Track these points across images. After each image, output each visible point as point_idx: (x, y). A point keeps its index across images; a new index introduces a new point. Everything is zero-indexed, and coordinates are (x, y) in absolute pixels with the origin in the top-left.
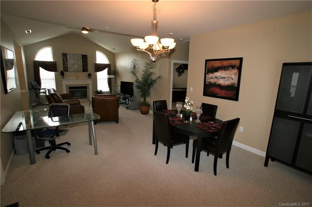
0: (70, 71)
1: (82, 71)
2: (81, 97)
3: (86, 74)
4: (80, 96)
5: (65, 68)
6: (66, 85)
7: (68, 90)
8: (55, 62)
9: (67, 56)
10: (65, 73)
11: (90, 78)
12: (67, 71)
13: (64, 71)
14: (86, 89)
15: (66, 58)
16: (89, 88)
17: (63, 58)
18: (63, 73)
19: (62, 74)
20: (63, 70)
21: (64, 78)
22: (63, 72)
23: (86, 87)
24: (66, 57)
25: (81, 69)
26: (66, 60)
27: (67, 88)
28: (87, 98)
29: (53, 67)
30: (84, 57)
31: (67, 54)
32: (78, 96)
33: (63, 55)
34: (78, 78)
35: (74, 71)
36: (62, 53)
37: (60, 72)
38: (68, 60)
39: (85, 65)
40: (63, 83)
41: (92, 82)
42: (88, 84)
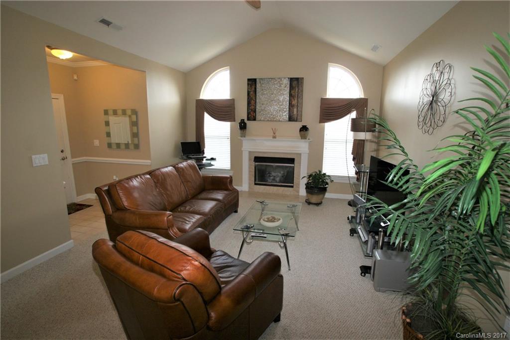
0: (261, 120)
1: (287, 119)
2: (280, 182)
4: (278, 179)
5: (250, 113)
6: (250, 152)
7: (253, 164)
8: (233, 100)
9: (256, 86)
10: (249, 124)
11: (303, 137)
12: (255, 119)
13: (248, 119)
14: (293, 165)
15: (253, 89)
16: (300, 162)
17: (248, 89)
18: (245, 124)
19: (243, 126)
20: (245, 118)
21: (245, 137)
22: (246, 121)
23: (292, 161)
24: (253, 87)
25: (286, 114)
26: (254, 94)
27: (250, 160)
28: (292, 187)
29: (227, 112)
30: (295, 83)
31: (257, 80)
32: (274, 179)
33: (250, 83)
34: (274, 137)
35: (270, 120)
36: (248, 79)
37: (240, 121)
38: (257, 95)
39: (296, 105)
40: (243, 147)
41: (309, 149)
42: (300, 154)
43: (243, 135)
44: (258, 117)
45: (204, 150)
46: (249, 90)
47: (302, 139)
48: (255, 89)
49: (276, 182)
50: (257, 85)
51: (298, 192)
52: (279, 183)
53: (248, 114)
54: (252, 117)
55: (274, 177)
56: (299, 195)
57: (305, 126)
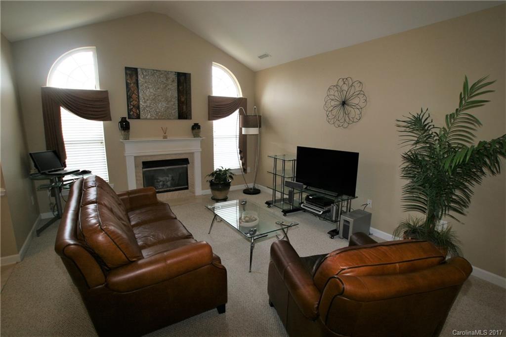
0: (146, 119)
1: (177, 116)
3: (187, 124)
4: (169, 184)
5: (132, 109)
6: (136, 157)
7: (141, 170)
8: (106, 92)
9: (137, 77)
10: (133, 123)
11: (196, 135)
12: (138, 117)
13: (129, 118)
14: (185, 166)
15: (134, 81)
16: (193, 163)
17: (126, 80)
18: (128, 124)
19: (125, 126)
20: (126, 115)
21: (128, 139)
22: (127, 119)
23: (185, 161)
24: (134, 77)
25: (175, 112)
26: (135, 87)
27: (136, 166)
28: (187, 189)
29: (100, 108)
30: (183, 78)
31: (139, 70)
32: (163, 185)
33: (128, 72)
34: (165, 137)
35: (157, 118)
36: (126, 68)
37: (120, 120)
38: (140, 88)
39: (185, 102)
40: (126, 153)
41: (201, 147)
42: (193, 153)
43: (127, 138)
44: (142, 115)
45: (65, 162)
46: (129, 81)
47: (194, 137)
48: (137, 80)
49: (168, 187)
50: (139, 76)
51: (194, 193)
52: (170, 187)
53: (129, 111)
54: (135, 115)
55: (164, 181)
56: (195, 196)
57: (197, 124)
